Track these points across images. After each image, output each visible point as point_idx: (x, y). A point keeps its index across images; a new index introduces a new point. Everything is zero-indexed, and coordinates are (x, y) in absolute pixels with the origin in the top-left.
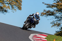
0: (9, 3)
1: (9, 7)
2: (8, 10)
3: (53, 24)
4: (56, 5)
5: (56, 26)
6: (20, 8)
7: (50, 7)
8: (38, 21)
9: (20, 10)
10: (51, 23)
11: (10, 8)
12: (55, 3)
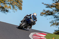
0: (10, 3)
1: (10, 7)
2: (9, 10)
3: (52, 23)
4: (55, 5)
5: (55, 25)
6: (20, 8)
7: (49, 7)
8: (35, 22)
9: (21, 10)
10: (50, 23)
11: (12, 8)
12: (54, 4)
